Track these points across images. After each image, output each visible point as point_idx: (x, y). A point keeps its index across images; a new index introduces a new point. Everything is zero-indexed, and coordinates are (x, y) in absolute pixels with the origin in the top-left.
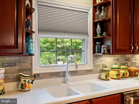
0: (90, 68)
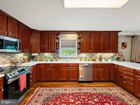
0: (77, 57)
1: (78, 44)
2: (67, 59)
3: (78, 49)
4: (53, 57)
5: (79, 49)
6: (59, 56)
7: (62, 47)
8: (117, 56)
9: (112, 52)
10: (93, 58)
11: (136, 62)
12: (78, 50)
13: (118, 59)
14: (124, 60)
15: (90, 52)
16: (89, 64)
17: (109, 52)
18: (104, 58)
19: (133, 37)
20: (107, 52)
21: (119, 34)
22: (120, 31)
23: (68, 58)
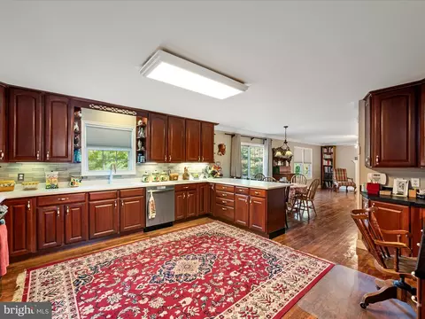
1: (137, 140)
2: (106, 181)
3: (138, 153)
4: (59, 175)
5: (140, 153)
6: (80, 173)
7: (88, 145)
8: (213, 169)
9: (205, 161)
10: (172, 175)
11: (237, 178)
12: (137, 155)
13: (214, 174)
14: (221, 175)
15: (168, 162)
16: (167, 186)
17: (201, 161)
18: (192, 174)
19: (233, 135)
20: (197, 161)
21: (216, 128)
22: (216, 124)
23: (111, 177)
